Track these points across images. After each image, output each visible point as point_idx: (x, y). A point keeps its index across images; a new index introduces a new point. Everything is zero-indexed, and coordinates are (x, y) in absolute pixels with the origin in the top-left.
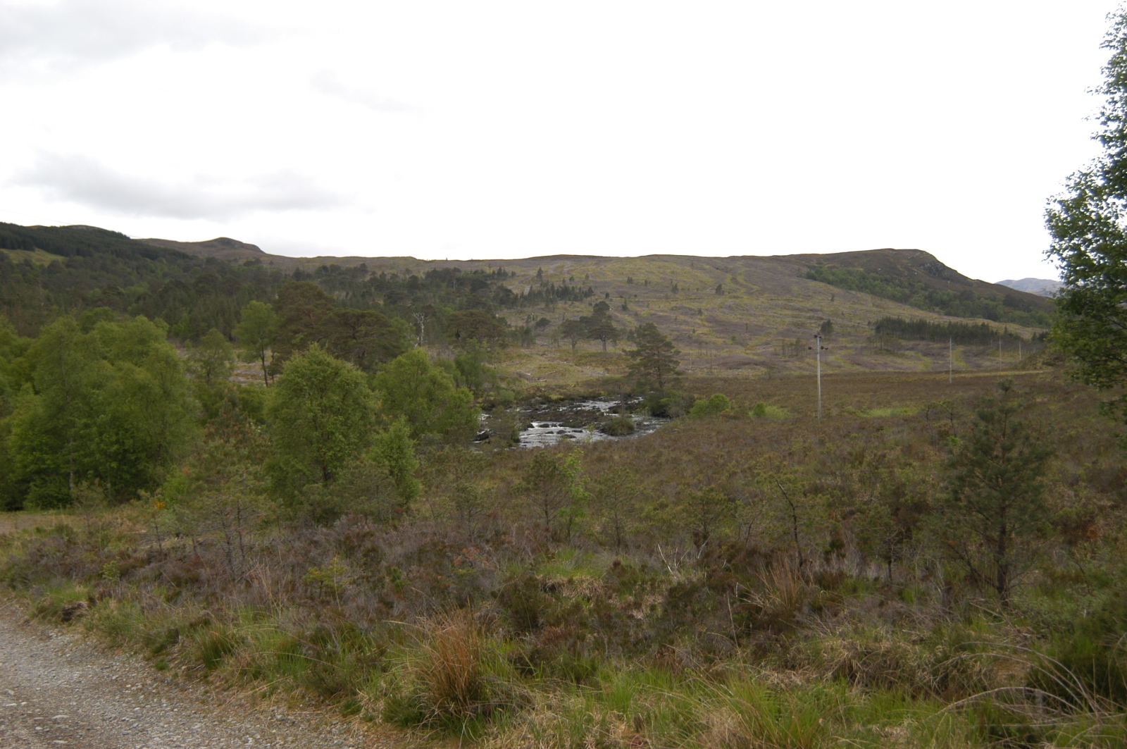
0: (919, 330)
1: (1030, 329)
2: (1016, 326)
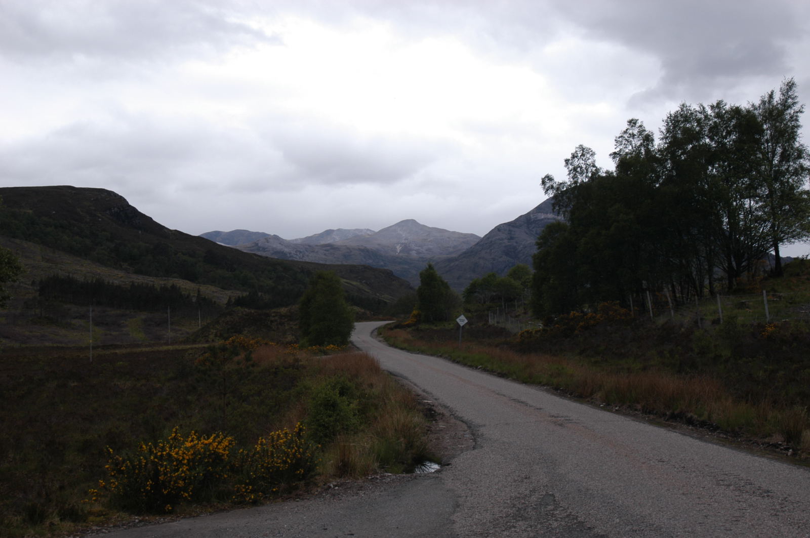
1: (229, 293)
2: (213, 288)
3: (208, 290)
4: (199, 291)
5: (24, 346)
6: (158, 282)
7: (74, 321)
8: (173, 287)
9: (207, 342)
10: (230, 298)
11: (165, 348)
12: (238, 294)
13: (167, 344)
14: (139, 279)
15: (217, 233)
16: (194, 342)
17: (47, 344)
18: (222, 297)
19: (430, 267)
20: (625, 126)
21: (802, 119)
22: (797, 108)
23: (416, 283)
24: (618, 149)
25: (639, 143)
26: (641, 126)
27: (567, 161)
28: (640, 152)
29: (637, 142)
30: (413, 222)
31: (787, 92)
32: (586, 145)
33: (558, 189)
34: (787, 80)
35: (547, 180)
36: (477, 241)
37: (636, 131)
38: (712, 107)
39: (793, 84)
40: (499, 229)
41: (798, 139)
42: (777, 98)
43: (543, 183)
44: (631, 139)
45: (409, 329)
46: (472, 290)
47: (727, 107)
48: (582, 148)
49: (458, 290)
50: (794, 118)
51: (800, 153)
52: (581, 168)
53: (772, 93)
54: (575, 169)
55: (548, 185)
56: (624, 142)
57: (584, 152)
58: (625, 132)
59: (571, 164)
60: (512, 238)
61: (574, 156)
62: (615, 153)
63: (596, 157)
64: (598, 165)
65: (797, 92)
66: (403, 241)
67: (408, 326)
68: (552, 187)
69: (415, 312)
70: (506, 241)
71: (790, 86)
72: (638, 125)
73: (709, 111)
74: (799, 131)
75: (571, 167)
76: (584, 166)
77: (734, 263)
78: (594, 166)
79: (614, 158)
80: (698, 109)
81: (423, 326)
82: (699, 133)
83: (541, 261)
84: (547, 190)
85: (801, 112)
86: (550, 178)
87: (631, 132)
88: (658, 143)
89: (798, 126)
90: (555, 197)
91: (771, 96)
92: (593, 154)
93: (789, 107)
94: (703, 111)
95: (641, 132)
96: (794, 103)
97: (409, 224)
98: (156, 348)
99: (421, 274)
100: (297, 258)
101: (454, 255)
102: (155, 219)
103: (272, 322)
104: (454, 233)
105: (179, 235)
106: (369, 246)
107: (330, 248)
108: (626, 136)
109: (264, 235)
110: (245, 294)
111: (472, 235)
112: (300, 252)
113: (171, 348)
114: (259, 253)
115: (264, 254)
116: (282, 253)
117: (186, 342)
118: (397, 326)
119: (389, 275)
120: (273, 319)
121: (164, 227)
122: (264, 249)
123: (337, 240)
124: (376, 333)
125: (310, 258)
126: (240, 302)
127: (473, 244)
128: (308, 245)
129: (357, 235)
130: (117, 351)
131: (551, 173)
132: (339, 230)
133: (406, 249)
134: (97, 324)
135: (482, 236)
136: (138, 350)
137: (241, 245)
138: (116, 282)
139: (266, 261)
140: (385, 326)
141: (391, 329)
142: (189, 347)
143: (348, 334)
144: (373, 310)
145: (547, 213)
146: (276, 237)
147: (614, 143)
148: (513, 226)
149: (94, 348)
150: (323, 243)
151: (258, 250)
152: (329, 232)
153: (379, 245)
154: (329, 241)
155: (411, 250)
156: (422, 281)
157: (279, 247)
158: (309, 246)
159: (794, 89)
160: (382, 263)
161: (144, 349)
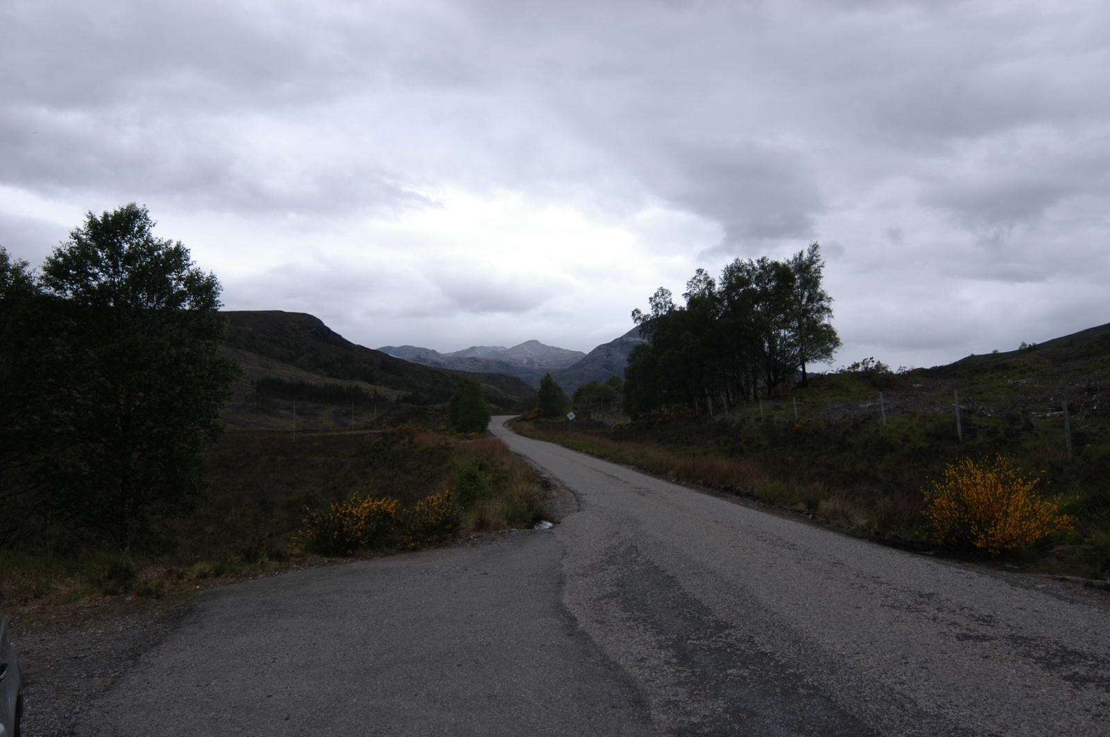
0: (298, 391)
1: (397, 392)
2: (386, 389)
3: (382, 390)
4: (375, 390)
5: (244, 429)
6: (345, 384)
7: (282, 412)
8: (356, 387)
9: (381, 428)
10: (398, 396)
11: (348, 433)
12: (404, 393)
13: (351, 430)
14: (331, 381)
15: (390, 348)
16: (371, 428)
17: (262, 428)
18: (393, 395)
19: (548, 375)
20: (695, 274)
21: (823, 272)
22: (819, 263)
23: (537, 387)
24: (689, 291)
25: (704, 287)
26: (706, 274)
27: (651, 299)
28: (704, 294)
29: (703, 286)
30: (536, 342)
31: (813, 252)
32: (664, 288)
33: (644, 319)
34: (813, 244)
35: (636, 313)
36: (583, 357)
37: (702, 278)
38: (758, 261)
39: (817, 246)
40: (599, 348)
41: (820, 286)
42: (806, 256)
43: (633, 314)
44: (698, 284)
45: (532, 422)
46: (579, 394)
47: (769, 262)
48: (662, 289)
49: (569, 393)
50: (818, 271)
51: (822, 297)
52: (661, 304)
53: (802, 252)
54: (657, 305)
55: (636, 316)
56: (693, 285)
57: (663, 292)
58: (694, 278)
59: (654, 301)
60: (609, 355)
61: (656, 295)
62: (686, 294)
63: (672, 296)
64: (673, 302)
65: (820, 252)
66: (528, 356)
67: (532, 419)
68: (639, 318)
69: (536, 409)
70: (605, 357)
71: (815, 247)
72: (703, 273)
73: (756, 265)
74: (821, 281)
75: (654, 303)
76: (663, 303)
77: (772, 377)
78: (671, 303)
79: (685, 297)
80: (747, 262)
81: (542, 420)
82: (748, 280)
83: (630, 373)
84: (636, 320)
85: (823, 267)
86: (639, 312)
87: (698, 278)
88: (718, 287)
89: (820, 277)
90: (642, 325)
91: (801, 254)
92: (670, 294)
93: (814, 263)
94: (752, 264)
95: (706, 278)
96: (818, 260)
97: (533, 343)
98: (343, 433)
99: (541, 381)
100: (450, 368)
101: (566, 367)
102: (344, 336)
103: (430, 414)
104: (567, 350)
105: (361, 349)
106: (503, 360)
107: (474, 360)
108: (695, 281)
109: (424, 349)
110: (410, 394)
111: (580, 353)
112: (451, 363)
113: (354, 432)
114: (421, 363)
115: (424, 364)
116: (438, 363)
117: (364, 428)
118: (523, 419)
119: (518, 381)
120: (430, 412)
121: (350, 343)
122: (425, 360)
123: (479, 354)
124: (507, 424)
125: (459, 367)
126: (406, 399)
127: (580, 359)
128: (457, 358)
129: (495, 351)
130: (314, 435)
131: (638, 308)
132: (481, 347)
133: (530, 362)
134: (300, 413)
135: (587, 353)
136: (329, 434)
137: (407, 357)
138: (314, 383)
139: (426, 369)
140: (515, 419)
141: (518, 421)
142: (367, 432)
143: (486, 424)
144: (504, 406)
145: (635, 337)
146: (433, 352)
147: (686, 286)
148: (611, 347)
149: (297, 432)
150: (468, 356)
151: (420, 361)
152: (473, 349)
153: (510, 358)
154: (473, 355)
155: (534, 363)
156: (542, 386)
157: (436, 359)
158: (459, 358)
159: (818, 249)
160: (512, 372)
161: (334, 433)
